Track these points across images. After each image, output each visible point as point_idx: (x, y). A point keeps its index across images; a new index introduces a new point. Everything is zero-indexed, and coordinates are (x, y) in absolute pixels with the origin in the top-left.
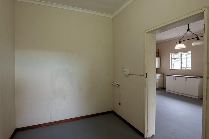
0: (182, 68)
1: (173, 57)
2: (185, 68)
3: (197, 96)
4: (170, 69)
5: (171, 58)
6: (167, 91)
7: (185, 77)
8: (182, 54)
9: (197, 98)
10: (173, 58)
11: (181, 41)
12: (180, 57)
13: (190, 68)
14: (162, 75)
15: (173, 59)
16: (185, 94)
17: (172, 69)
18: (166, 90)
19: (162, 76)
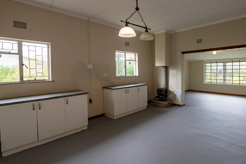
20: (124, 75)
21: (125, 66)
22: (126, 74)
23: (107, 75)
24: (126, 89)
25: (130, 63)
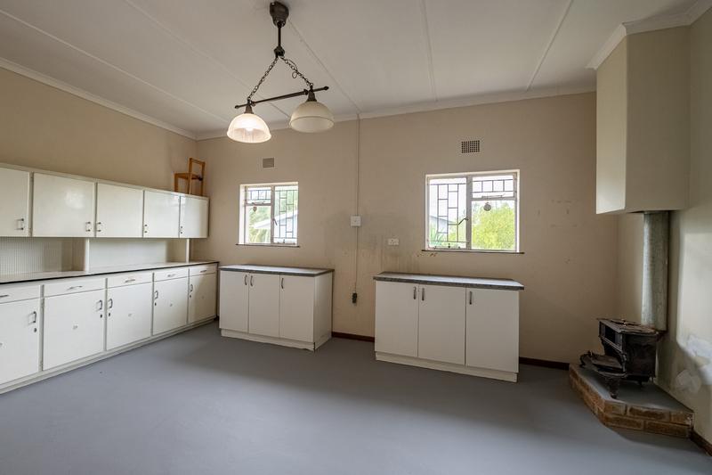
0: (276, 241)
1: (249, 198)
2: (281, 241)
3: (312, 341)
4: (241, 242)
5: (242, 202)
6: (224, 334)
7: (280, 273)
8: (277, 188)
9: (311, 348)
10: (249, 202)
11: (254, 103)
12: (269, 202)
13: (295, 241)
14: (214, 267)
15: (250, 205)
16: (280, 338)
17: (248, 242)
18: (220, 330)
19: (215, 271)
20: (463, 246)
21: (468, 219)
22: (469, 243)
23: (396, 241)
24: (417, 285)
25: (487, 208)
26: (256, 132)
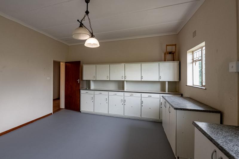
0: (203, 84)
1: (194, 58)
8: (203, 48)
12: (201, 58)
15: (194, 62)
26: (95, 44)
